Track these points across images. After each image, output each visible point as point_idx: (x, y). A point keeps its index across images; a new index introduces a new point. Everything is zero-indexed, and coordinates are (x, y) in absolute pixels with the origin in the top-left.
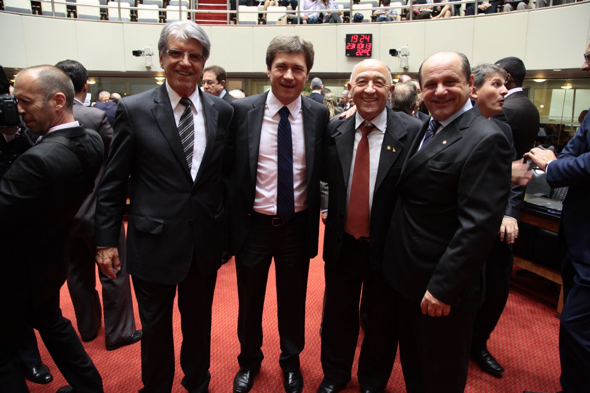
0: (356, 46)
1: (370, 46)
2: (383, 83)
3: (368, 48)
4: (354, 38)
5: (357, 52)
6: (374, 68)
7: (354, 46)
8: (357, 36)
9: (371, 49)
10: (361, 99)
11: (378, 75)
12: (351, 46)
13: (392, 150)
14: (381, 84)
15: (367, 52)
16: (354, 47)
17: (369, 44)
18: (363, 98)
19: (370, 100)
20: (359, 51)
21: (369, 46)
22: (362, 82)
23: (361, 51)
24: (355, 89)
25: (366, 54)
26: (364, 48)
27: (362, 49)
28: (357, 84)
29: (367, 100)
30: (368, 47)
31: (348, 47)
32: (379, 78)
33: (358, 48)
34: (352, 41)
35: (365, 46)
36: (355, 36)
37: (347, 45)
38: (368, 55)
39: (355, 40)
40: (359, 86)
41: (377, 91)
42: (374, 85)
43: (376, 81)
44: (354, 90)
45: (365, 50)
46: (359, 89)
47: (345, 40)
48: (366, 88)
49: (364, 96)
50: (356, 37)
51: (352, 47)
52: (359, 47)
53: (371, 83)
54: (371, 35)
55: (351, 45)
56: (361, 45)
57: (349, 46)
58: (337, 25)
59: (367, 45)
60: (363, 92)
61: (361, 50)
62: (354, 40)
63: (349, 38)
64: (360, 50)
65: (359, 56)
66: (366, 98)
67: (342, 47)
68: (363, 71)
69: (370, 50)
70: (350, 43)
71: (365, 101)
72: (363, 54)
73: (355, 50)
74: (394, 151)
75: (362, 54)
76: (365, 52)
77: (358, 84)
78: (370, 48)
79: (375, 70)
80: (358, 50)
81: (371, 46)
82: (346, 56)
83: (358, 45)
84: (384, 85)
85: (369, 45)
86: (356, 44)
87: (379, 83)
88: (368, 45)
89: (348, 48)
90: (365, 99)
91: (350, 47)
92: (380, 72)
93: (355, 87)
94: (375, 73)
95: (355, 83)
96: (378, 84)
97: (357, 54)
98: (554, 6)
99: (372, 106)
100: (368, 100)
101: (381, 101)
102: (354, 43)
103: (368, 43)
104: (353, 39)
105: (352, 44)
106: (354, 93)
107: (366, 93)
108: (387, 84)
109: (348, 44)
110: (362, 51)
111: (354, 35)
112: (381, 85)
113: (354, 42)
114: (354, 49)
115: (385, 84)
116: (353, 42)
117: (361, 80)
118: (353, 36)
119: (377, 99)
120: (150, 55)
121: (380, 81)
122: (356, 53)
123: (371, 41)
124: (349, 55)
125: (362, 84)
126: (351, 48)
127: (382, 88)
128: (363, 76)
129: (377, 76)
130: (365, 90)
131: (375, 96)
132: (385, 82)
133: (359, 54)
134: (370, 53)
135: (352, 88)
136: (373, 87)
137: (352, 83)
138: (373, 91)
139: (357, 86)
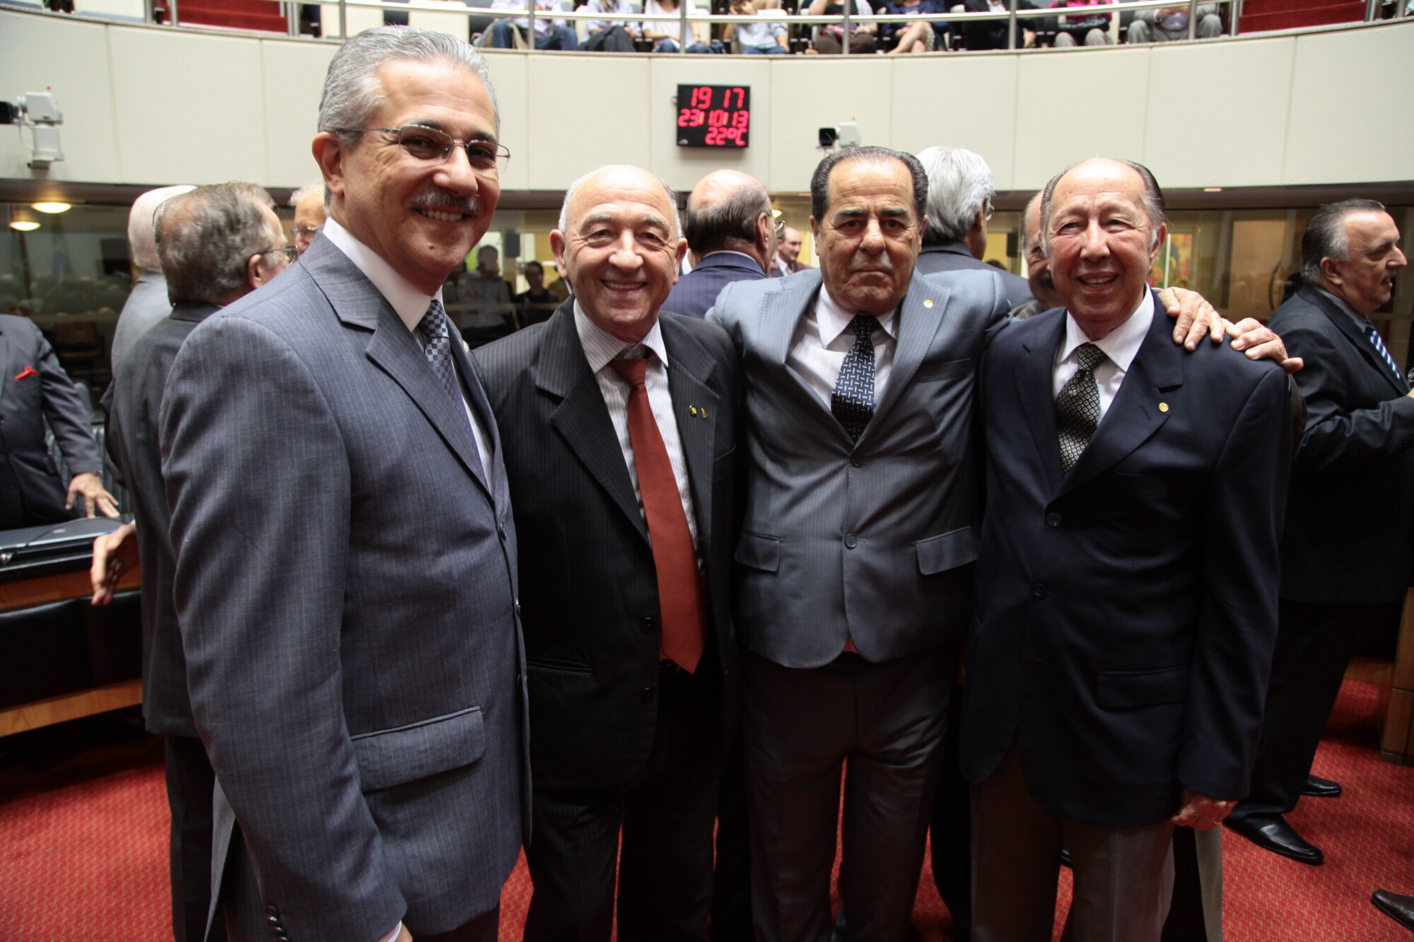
0: (706, 118)
1: (744, 120)
2: (662, 239)
3: (740, 125)
4: (702, 97)
5: (709, 136)
6: (636, 192)
7: (700, 118)
8: (709, 91)
9: (747, 127)
10: (600, 283)
11: (647, 215)
12: (693, 117)
13: (699, 413)
14: (658, 240)
15: (732, 134)
16: (701, 121)
17: (742, 112)
18: (605, 282)
19: (628, 287)
20: (716, 131)
21: (741, 119)
22: (601, 233)
23: (719, 133)
24: (579, 253)
25: (733, 140)
26: (729, 125)
27: (723, 126)
29: (616, 286)
30: (739, 122)
31: (684, 121)
32: (650, 223)
33: (710, 122)
34: (694, 103)
35: (730, 119)
36: (702, 90)
37: (679, 114)
38: (739, 142)
39: (704, 102)
40: (593, 246)
41: (646, 265)
42: (637, 243)
43: (640, 231)
44: (578, 258)
45: (731, 130)
46: (592, 255)
47: (675, 100)
48: (614, 253)
49: (610, 275)
50: (705, 94)
51: (693, 121)
52: (715, 121)
53: (627, 237)
54: (747, 90)
55: (692, 114)
56: (719, 115)
57: (687, 117)
58: (650, 57)
59: (736, 115)
60: (605, 262)
61: (722, 129)
62: (699, 101)
63: (685, 95)
64: (718, 128)
65: (715, 147)
66: (614, 282)
67: (666, 120)
68: (604, 202)
69: (744, 130)
70: (690, 108)
71: (611, 288)
72: (726, 139)
73: (704, 129)
75: (722, 139)
76: (730, 136)
77: (592, 241)
78: (744, 124)
79: (638, 199)
80: (711, 129)
81: (748, 120)
82: (678, 144)
83: (712, 114)
84: (663, 245)
85: (742, 116)
86: (707, 112)
87: (651, 236)
88: (740, 116)
89: (683, 124)
90: (612, 285)
91: (689, 121)
92: (651, 205)
93: (580, 249)
94: (639, 210)
95: (579, 237)
96: (649, 242)
97: (709, 141)
98: (1198, 41)
99: (631, 304)
100: (621, 287)
101: (656, 291)
102: (701, 110)
103: (738, 110)
104: (698, 98)
105: (694, 111)
106: (577, 268)
107: (615, 267)
108: (672, 240)
109: (684, 111)
110: (722, 133)
111: (699, 87)
112: (656, 245)
113: (701, 106)
114: (699, 125)
115: (666, 242)
116: (696, 107)
117: (599, 228)
118: (695, 91)
119: (643, 285)
120: (51, 123)
121: (653, 230)
122: (706, 135)
123: (746, 106)
124: (685, 142)
125: (603, 239)
126: (692, 124)
127: (659, 253)
128: (604, 216)
129: (645, 219)
130: (613, 259)
131: (642, 276)
132: (666, 235)
133: (714, 139)
134: (745, 137)
135: (570, 250)
136: (634, 248)
137: (567, 235)
138: (635, 261)
139: (585, 246)
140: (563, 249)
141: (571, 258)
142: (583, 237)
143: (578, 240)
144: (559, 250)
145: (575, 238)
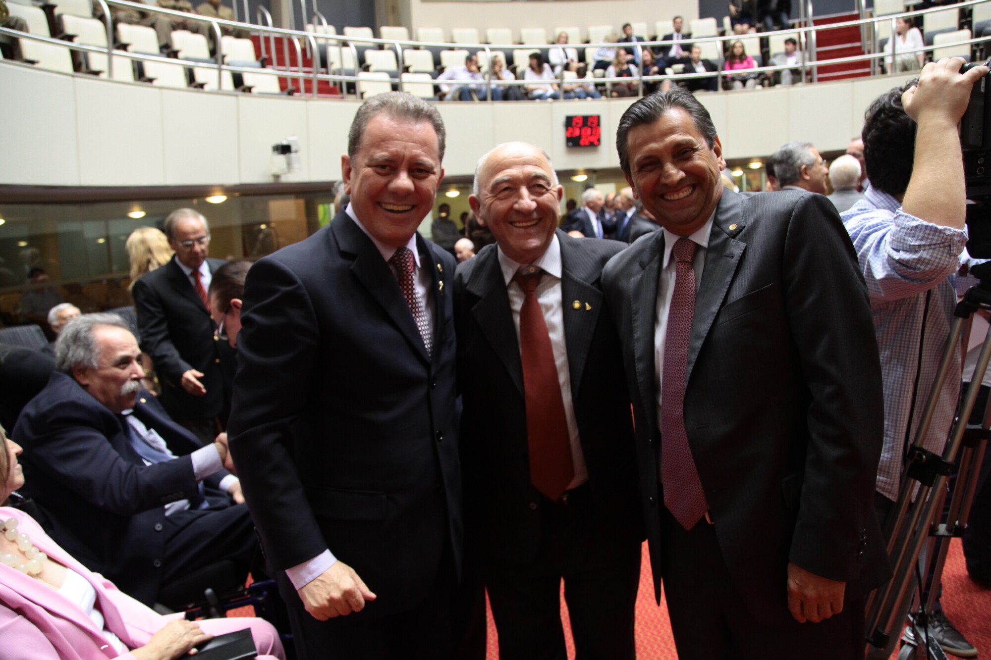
0: (580, 132)
2: (546, 186)
3: (596, 134)
4: (578, 122)
5: (582, 140)
8: (581, 119)
9: (600, 135)
10: (509, 224)
11: (535, 172)
12: (574, 132)
13: (583, 307)
14: (543, 187)
15: (593, 139)
16: (578, 133)
17: (597, 128)
18: (511, 223)
19: (529, 224)
20: (585, 138)
22: (506, 189)
23: (587, 138)
24: (492, 206)
25: (593, 142)
26: (591, 134)
27: (588, 135)
28: (495, 196)
29: (521, 225)
32: (537, 177)
33: (582, 133)
34: (574, 124)
35: (591, 131)
36: (578, 118)
37: (567, 130)
38: (596, 142)
39: (579, 124)
40: (500, 199)
41: (538, 205)
42: (531, 193)
43: (532, 184)
44: (491, 210)
45: (592, 137)
47: (565, 124)
48: (516, 202)
49: (515, 217)
50: (579, 120)
52: (585, 133)
53: (524, 191)
54: (598, 118)
55: (573, 130)
56: (586, 130)
59: (594, 130)
60: (511, 209)
62: (577, 124)
63: (570, 121)
64: (586, 136)
65: (585, 146)
66: (519, 222)
67: (560, 134)
68: (504, 169)
69: (598, 137)
70: (572, 127)
71: (517, 227)
73: (579, 137)
74: (588, 307)
75: (588, 142)
77: (499, 196)
78: (598, 134)
80: (582, 137)
81: (599, 132)
82: (567, 146)
83: (583, 130)
84: (547, 190)
85: (597, 130)
86: (580, 129)
87: (539, 186)
89: (569, 135)
90: (518, 225)
91: (572, 133)
92: (536, 165)
93: (492, 203)
94: (529, 170)
95: (490, 195)
96: (537, 190)
97: (582, 143)
99: (532, 236)
100: (524, 224)
101: (548, 222)
102: (578, 128)
103: (595, 127)
104: (576, 122)
106: (492, 215)
107: (518, 212)
108: (553, 187)
109: (569, 129)
111: (576, 117)
112: (543, 191)
113: (578, 126)
114: (577, 135)
115: (549, 188)
116: (575, 127)
117: (502, 187)
118: (574, 119)
119: (540, 220)
121: (540, 182)
122: (580, 140)
123: (598, 124)
124: (570, 144)
125: (506, 193)
126: (573, 135)
127: (546, 196)
128: (506, 178)
129: (533, 175)
130: (516, 206)
131: (538, 215)
132: (549, 184)
133: (584, 142)
134: (599, 140)
135: (485, 205)
136: (529, 196)
137: (481, 196)
138: (530, 206)
139: (495, 200)
140: (479, 206)
141: (486, 210)
142: (492, 195)
143: (489, 197)
144: (477, 208)
145: (487, 197)
